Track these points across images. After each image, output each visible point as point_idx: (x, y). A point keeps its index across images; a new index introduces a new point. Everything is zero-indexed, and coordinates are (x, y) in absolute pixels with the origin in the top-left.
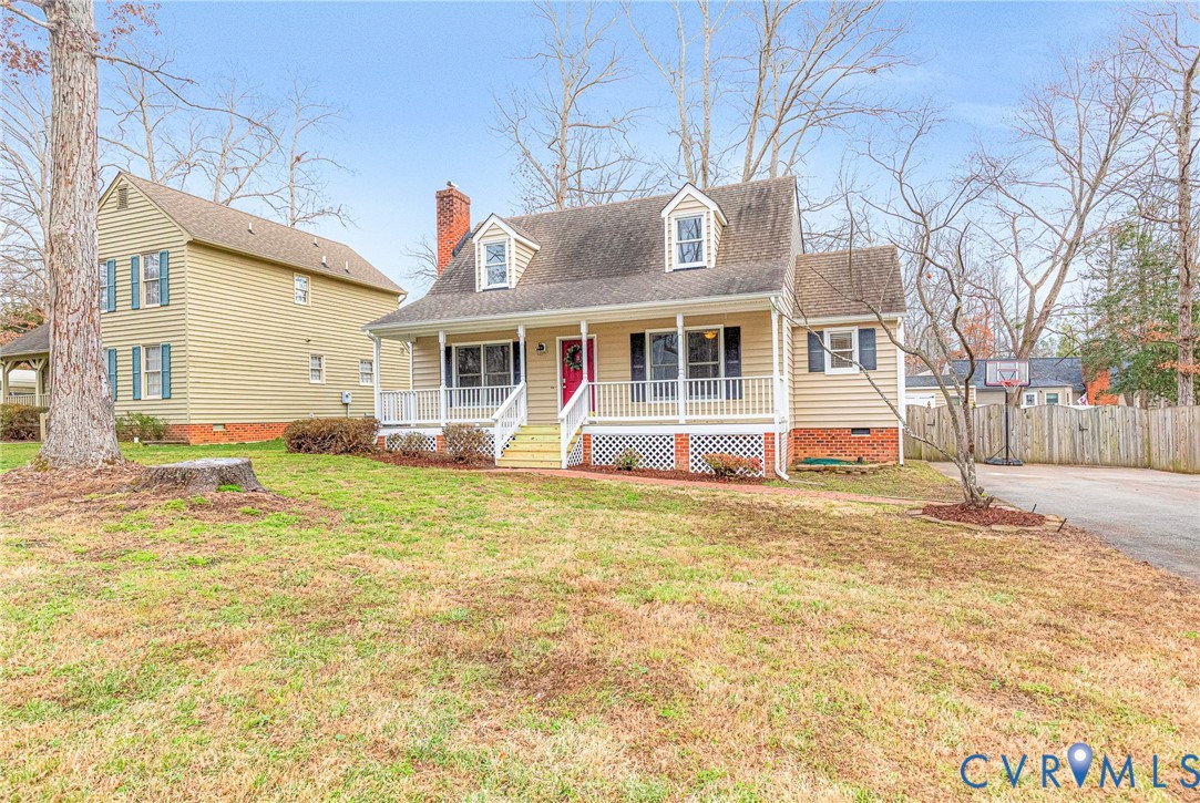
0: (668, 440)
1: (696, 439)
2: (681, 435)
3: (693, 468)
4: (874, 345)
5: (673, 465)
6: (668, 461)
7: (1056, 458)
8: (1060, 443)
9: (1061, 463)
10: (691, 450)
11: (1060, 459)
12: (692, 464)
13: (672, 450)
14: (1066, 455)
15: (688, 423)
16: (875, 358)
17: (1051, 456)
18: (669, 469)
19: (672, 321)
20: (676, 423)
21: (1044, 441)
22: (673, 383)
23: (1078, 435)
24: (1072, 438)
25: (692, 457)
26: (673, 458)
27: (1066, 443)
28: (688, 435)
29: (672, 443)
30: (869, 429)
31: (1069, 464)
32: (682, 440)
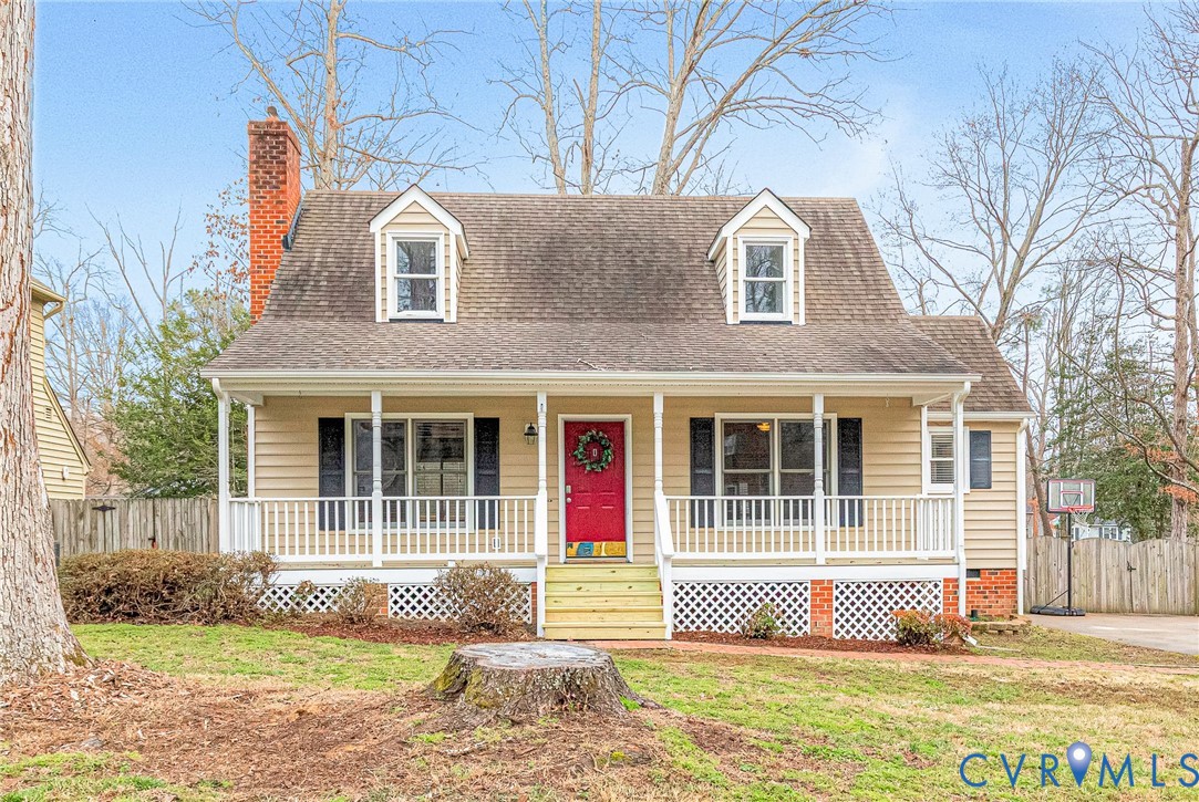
0: (801, 589)
1: (842, 587)
2: (822, 582)
3: (837, 632)
4: (989, 455)
5: (807, 628)
6: (800, 623)
7: (1104, 606)
8: (1108, 586)
9: (1109, 612)
10: (836, 604)
11: (1108, 606)
12: (836, 627)
13: (807, 606)
14: (1114, 603)
15: (830, 563)
16: (989, 473)
17: (1099, 603)
18: (800, 634)
19: (806, 403)
20: (812, 563)
21: (1092, 583)
22: (805, 501)
23: (1126, 575)
24: (1121, 579)
25: (836, 615)
26: (807, 617)
27: (1114, 586)
28: (831, 582)
29: (807, 594)
30: (978, 570)
31: (1117, 612)
32: (822, 590)
